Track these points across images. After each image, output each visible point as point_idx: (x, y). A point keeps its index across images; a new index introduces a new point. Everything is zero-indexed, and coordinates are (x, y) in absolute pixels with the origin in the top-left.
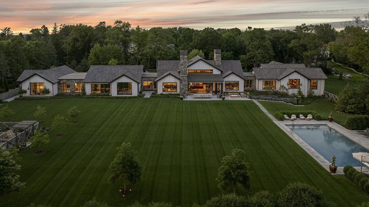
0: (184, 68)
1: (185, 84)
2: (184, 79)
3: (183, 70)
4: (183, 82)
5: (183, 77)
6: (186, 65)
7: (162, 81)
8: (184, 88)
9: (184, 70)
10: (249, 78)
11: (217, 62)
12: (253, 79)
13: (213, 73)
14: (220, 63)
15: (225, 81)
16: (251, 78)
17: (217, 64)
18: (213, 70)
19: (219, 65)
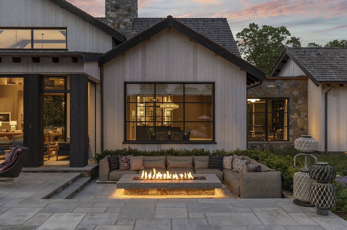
10: (270, 86)
11: (115, 16)
12: (293, 95)
13: (67, 50)
14: (126, 16)
15: (126, 83)
16: (279, 86)
17: (112, 21)
18: (65, 28)
19: (122, 27)
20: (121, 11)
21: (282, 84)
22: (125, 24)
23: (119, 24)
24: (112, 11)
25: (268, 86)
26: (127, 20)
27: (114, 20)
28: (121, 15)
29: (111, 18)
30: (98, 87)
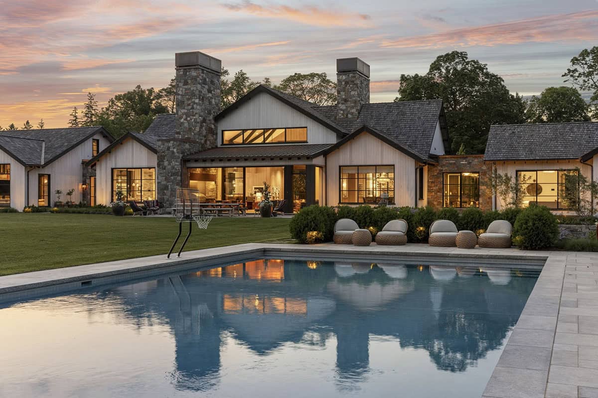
0: (187, 115)
1: (173, 168)
2: (169, 148)
3: (182, 123)
4: (166, 163)
5: (166, 144)
6: (194, 103)
7: (108, 162)
8: (169, 184)
9: (186, 125)
10: (463, 162)
11: (345, 108)
12: (482, 170)
13: (307, 142)
14: (353, 107)
15: (340, 167)
16: (471, 162)
17: (342, 112)
18: (306, 127)
19: (350, 116)
20: (349, 104)
21: (473, 161)
22: (352, 114)
23: (347, 115)
24: (342, 104)
25: (462, 163)
26: (354, 110)
27: (343, 111)
28: (349, 107)
29: (341, 110)
30: (324, 169)
